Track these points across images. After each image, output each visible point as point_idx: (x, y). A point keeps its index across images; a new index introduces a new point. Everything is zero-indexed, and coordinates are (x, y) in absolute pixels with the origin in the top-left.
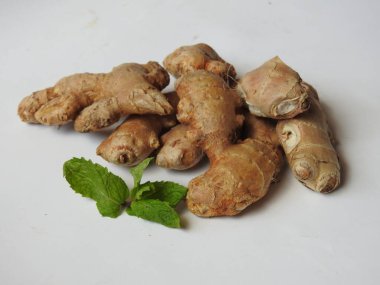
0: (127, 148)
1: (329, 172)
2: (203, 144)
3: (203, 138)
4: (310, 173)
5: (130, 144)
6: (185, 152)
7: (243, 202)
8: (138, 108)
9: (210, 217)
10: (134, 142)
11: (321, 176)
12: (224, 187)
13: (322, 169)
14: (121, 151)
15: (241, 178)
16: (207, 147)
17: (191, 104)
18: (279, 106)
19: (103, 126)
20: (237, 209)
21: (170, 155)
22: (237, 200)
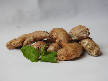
1: (97, 48)
2: (61, 43)
3: (61, 41)
4: (92, 47)
5: (40, 45)
6: (55, 47)
7: (74, 54)
8: (41, 36)
12: (68, 50)
13: (95, 48)
15: (73, 48)
16: (62, 44)
17: (57, 33)
18: (81, 34)
19: (32, 41)
20: (72, 57)
21: (51, 48)
22: (72, 53)
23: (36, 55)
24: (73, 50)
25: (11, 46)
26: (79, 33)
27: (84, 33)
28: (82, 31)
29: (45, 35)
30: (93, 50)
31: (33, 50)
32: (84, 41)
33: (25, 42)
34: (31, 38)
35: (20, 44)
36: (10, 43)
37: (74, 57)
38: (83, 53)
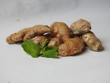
0: (40, 41)
1: (99, 43)
2: (62, 38)
3: (62, 36)
4: (94, 43)
6: (56, 42)
7: (76, 50)
8: (42, 31)
9: (66, 56)
10: (41, 39)
11: (97, 44)
12: (70, 46)
14: (38, 41)
15: (74, 44)
17: (58, 28)
18: (83, 28)
19: (32, 36)
20: (74, 53)
21: (52, 43)
22: (74, 49)
23: (37, 51)
24: (75, 45)
25: (11, 41)
26: (80, 27)
27: (85, 28)
28: (83, 26)
29: (45, 30)
30: (95, 45)
31: (34, 45)
32: (85, 36)
33: (26, 36)
34: (32, 33)
35: (20, 39)
36: (10, 38)
37: (75, 52)
38: (84, 48)
